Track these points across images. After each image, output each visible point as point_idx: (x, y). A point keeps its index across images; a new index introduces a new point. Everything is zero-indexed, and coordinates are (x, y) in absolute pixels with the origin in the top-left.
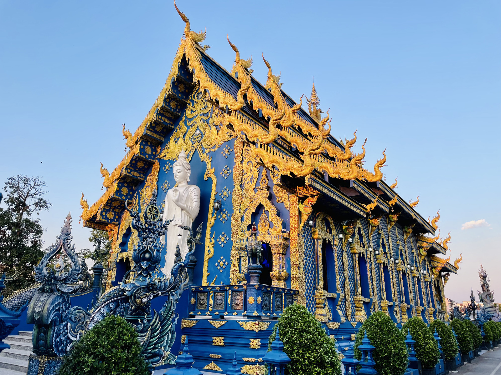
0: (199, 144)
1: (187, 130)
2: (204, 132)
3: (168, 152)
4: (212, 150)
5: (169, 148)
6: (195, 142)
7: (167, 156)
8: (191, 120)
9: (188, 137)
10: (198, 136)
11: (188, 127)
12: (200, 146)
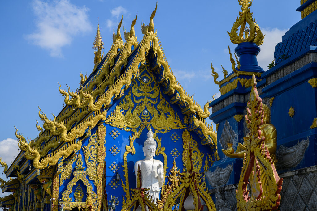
0: (149, 123)
1: (135, 106)
2: (153, 114)
3: (115, 120)
4: (162, 132)
5: (115, 116)
6: (144, 120)
7: (113, 123)
8: (138, 98)
9: (136, 112)
10: (148, 116)
11: (136, 105)
12: (149, 125)
